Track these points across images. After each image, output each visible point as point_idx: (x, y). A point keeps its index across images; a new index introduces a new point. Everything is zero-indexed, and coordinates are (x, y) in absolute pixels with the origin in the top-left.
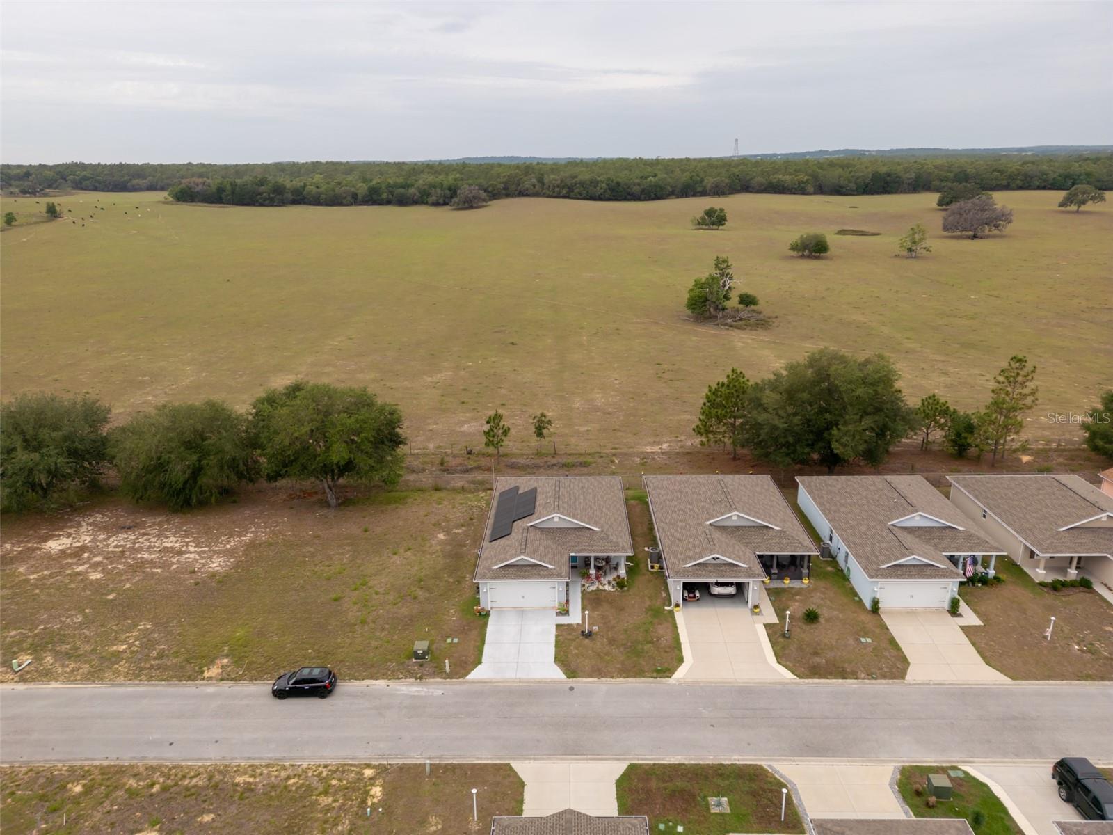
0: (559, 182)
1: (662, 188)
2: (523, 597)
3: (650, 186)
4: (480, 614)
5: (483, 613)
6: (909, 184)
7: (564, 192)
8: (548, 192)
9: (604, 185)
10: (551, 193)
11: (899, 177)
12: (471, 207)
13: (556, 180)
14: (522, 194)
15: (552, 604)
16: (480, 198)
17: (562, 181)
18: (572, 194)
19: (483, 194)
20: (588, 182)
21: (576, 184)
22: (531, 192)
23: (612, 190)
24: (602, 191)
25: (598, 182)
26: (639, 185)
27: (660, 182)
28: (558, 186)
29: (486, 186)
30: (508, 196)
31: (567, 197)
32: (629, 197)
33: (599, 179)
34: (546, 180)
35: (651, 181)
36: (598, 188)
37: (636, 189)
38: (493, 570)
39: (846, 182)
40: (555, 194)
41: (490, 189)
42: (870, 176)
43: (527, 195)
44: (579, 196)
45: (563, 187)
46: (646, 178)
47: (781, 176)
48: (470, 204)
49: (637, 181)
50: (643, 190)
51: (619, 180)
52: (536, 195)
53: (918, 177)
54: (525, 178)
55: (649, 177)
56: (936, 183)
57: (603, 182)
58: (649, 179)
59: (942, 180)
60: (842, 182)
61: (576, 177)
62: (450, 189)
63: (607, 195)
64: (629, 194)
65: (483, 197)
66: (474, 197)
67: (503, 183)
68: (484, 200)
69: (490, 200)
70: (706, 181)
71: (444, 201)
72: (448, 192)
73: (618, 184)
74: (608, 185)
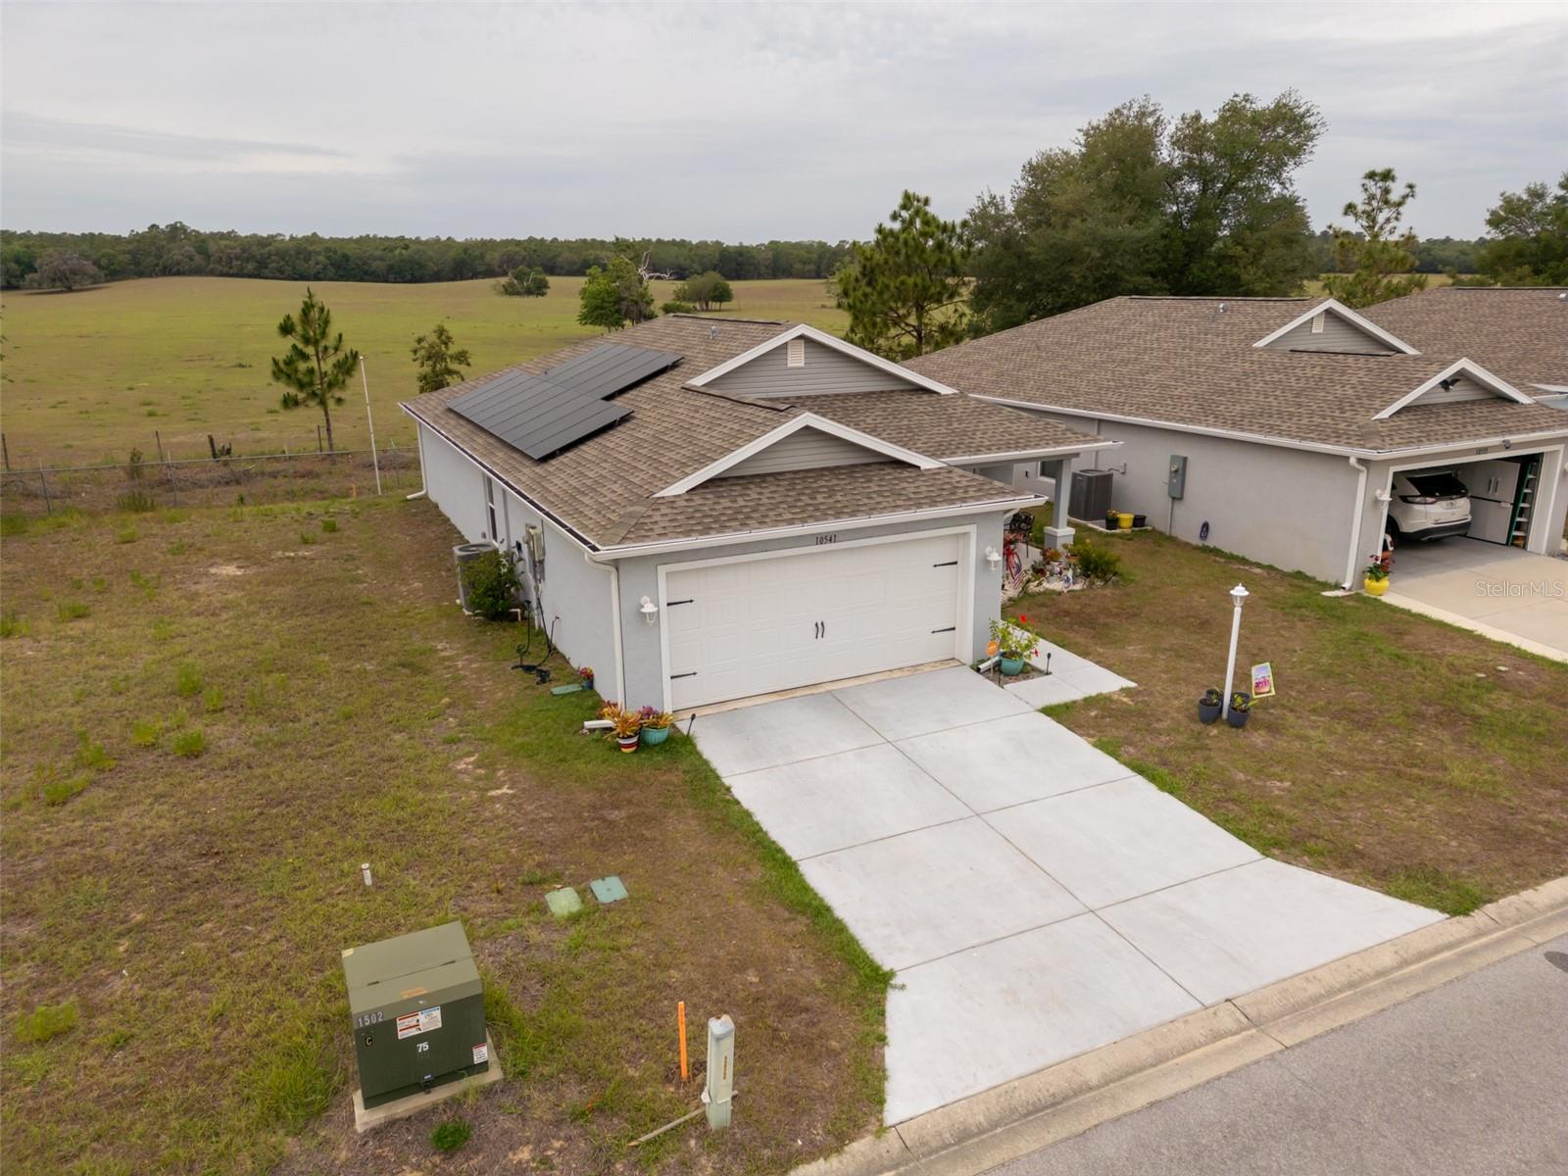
0: (238, 251)
1: (421, 266)
2: (820, 628)
3: (402, 261)
4: (642, 745)
5: (656, 736)
6: (767, 267)
7: (250, 267)
8: (219, 268)
9: (321, 258)
10: (225, 269)
11: (752, 257)
12: (70, 290)
13: (235, 248)
14: (168, 271)
15: (941, 646)
16: (86, 274)
17: (244, 250)
18: (266, 272)
19: (91, 269)
20: (292, 252)
21: (270, 255)
22: (187, 267)
23: (337, 266)
24: (320, 266)
25: (310, 253)
26: (381, 259)
27: (417, 257)
28: (237, 258)
29: (94, 257)
30: (140, 275)
31: (256, 275)
32: (367, 277)
33: (310, 248)
34: (212, 247)
35: (401, 254)
36: (312, 263)
37: (378, 265)
38: (671, 502)
39: (688, 262)
40: (231, 272)
41: (104, 261)
42: (717, 254)
43: (179, 273)
44: (278, 274)
45: (248, 260)
46: (392, 251)
47: (598, 252)
48: (65, 281)
49: (378, 253)
50: (390, 268)
51: (346, 251)
52: (198, 272)
53: (776, 259)
54: (172, 246)
55: (396, 248)
56: (798, 266)
57: (319, 253)
58: (397, 252)
59: (805, 263)
60: (682, 262)
61: (270, 244)
62: (18, 261)
63: (330, 274)
64: (366, 273)
65: (91, 272)
66: (74, 273)
67: (129, 252)
68: (95, 280)
69: (109, 281)
70: (488, 257)
71: (8, 282)
72: (13, 266)
73: (346, 257)
74: (329, 258)
